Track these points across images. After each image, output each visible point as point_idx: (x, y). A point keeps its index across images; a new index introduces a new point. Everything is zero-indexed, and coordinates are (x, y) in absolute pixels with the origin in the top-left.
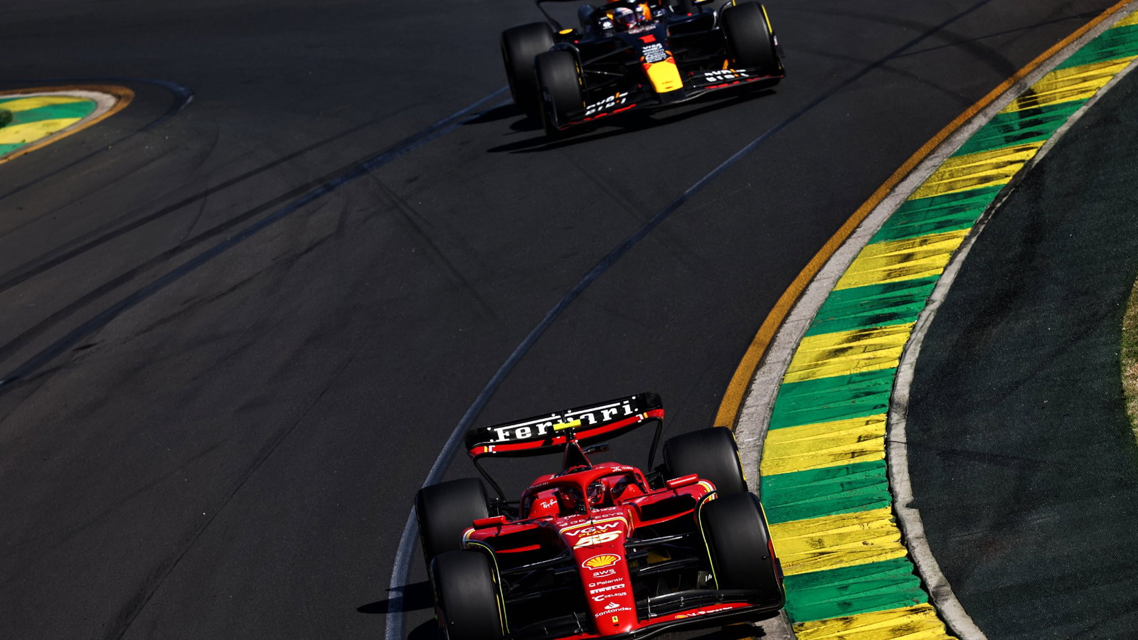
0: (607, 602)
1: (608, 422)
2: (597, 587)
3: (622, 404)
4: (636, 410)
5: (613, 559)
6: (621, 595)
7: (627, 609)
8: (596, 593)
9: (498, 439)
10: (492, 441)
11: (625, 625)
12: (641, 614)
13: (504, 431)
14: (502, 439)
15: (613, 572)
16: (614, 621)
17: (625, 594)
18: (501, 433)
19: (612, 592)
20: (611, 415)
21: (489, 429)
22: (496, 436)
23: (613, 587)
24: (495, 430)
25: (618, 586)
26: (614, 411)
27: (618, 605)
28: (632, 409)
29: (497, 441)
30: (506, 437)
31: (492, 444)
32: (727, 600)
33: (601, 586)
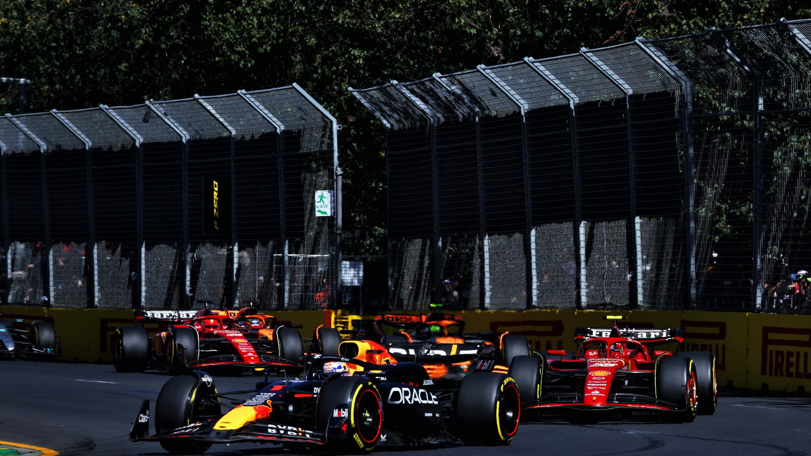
0: (594, 390)
1: (653, 339)
2: (592, 383)
3: (663, 331)
4: (669, 336)
5: (606, 373)
6: (602, 388)
7: (603, 395)
8: (590, 385)
9: (592, 335)
10: (588, 335)
11: (598, 403)
12: (609, 399)
13: (597, 332)
14: (594, 335)
15: (604, 378)
16: (594, 399)
17: (605, 388)
18: (595, 332)
19: (599, 386)
20: (655, 335)
21: (589, 328)
22: (591, 333)
23: (600, 385)
24: (592, 330)
25: (603, 385)
26: (658, 334)
27: (599, 392)
28: (667, 335)
29: (591, 336)
30: (596, 335)
31: (588, 336)
32: (659, 404)
33: (594, 383)
